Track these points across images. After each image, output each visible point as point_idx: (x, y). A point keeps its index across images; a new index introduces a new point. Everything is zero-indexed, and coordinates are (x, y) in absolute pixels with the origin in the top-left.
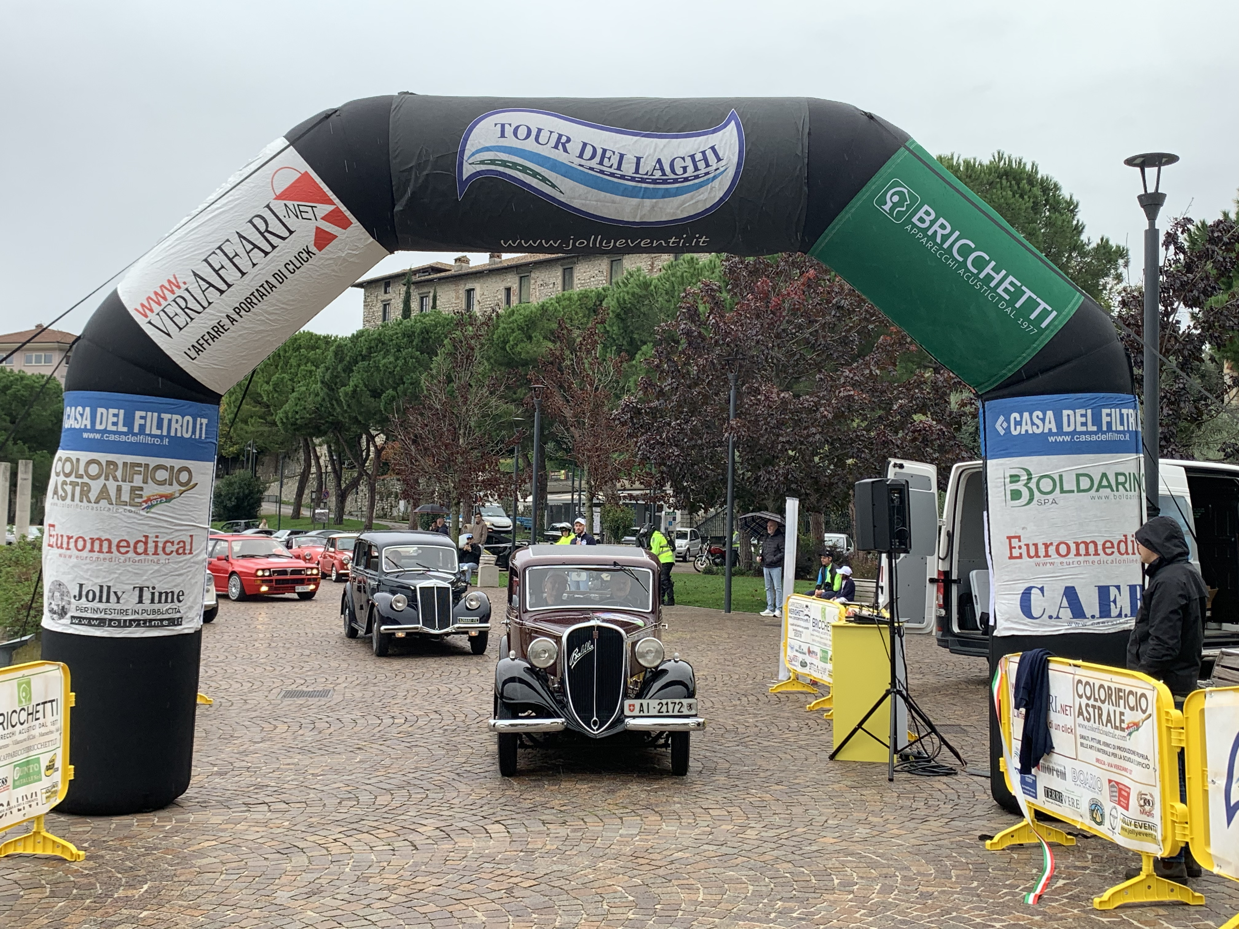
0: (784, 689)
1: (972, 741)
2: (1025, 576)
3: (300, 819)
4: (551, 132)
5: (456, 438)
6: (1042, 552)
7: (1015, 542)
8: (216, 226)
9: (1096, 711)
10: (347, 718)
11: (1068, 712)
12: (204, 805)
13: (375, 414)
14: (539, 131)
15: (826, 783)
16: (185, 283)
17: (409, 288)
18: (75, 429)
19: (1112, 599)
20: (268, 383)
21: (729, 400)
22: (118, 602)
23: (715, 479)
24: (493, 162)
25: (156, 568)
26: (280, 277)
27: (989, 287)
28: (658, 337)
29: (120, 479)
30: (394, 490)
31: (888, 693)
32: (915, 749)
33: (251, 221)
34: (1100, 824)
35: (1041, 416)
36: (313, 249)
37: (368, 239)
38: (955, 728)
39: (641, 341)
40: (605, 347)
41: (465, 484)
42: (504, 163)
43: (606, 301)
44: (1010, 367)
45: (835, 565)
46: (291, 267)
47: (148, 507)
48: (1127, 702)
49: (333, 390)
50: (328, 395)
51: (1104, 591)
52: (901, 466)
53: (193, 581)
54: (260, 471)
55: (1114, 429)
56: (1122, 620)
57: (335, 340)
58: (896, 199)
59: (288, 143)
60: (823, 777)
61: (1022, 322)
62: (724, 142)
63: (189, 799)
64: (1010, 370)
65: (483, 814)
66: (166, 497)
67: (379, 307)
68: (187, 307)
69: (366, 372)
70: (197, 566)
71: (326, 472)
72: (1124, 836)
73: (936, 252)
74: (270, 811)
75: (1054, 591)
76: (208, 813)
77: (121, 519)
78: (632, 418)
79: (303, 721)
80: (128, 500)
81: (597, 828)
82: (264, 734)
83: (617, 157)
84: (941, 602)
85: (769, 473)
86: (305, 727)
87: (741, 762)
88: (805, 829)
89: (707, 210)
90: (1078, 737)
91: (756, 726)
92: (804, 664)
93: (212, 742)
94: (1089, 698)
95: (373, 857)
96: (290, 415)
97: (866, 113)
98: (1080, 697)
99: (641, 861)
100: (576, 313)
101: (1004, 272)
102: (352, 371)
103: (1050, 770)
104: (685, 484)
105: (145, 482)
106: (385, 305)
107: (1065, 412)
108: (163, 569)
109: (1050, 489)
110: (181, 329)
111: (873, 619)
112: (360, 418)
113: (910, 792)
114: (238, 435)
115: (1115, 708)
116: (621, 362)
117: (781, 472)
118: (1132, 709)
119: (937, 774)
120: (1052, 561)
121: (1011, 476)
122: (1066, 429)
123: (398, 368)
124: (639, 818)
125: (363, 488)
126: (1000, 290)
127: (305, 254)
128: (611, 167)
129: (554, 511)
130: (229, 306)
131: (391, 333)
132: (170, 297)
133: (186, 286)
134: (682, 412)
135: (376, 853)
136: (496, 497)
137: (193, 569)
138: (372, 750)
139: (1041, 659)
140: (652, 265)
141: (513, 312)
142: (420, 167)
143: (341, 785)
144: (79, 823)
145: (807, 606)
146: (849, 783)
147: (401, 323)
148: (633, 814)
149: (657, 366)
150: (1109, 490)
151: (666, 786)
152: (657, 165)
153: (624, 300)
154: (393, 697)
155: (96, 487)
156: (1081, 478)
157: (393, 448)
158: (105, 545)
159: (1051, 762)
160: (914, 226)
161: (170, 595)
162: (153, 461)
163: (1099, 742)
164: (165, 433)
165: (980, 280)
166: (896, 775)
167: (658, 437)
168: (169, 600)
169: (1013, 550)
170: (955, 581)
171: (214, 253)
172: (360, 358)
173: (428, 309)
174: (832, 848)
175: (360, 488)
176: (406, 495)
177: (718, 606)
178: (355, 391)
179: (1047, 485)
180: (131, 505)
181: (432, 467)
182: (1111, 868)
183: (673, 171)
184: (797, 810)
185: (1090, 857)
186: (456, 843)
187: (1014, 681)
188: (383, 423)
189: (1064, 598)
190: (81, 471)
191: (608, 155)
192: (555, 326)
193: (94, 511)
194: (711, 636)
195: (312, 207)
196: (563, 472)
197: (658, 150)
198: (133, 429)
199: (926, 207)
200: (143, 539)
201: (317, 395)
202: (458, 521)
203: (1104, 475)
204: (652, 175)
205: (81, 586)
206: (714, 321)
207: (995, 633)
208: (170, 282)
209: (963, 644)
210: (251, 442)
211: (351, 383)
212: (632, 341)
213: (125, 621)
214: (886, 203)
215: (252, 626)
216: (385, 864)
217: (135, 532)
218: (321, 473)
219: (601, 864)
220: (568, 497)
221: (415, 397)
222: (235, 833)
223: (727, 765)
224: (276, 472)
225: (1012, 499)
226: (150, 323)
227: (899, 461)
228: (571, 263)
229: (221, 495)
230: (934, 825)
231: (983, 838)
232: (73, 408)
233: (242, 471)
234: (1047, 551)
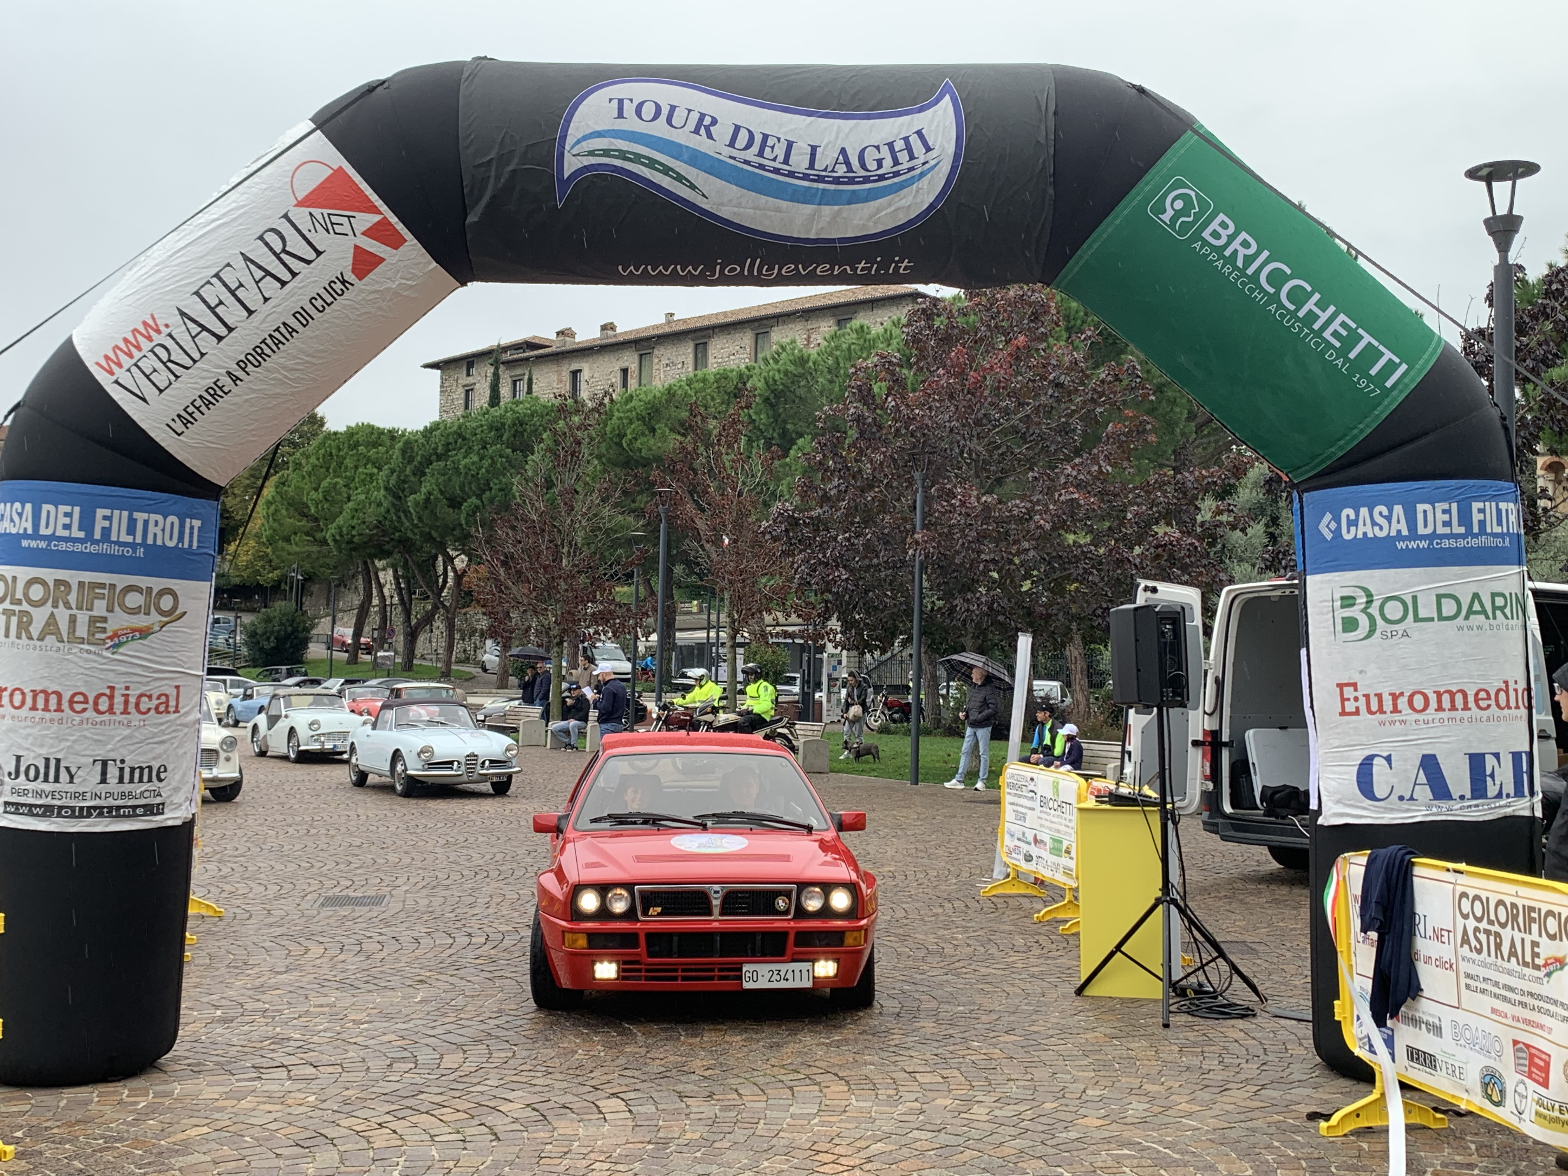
0: (1000, 891)
1: (1266, 965)
2: (1364, 740)
3: (332, 1091)
4: (689, 111)
5: (557, 558)
6: (1388, 705)
7: (1349, 692)
8: (212, 245)
9: (1492, 938)
10: (406, 937)
11: (1445, 939)
12: (197, 1070)
13: (454, 529)
14: (673, 108)
15: (1075, 1031)
16: (167, 326)
17: (497, 369)
18: (10, 534)
19: (1488, 772)
20: (316, 489)
21: (915, 508)
22: (71, 782)
23: (895, 610)
24: (606, 153)
25: (127, 732)
26: (302, 316)
27: (1312, 330)
28: (821, 425)
29: (74, 606)
30: (479, 627)
31: (1158, 902)
32: (1193, 980)
33: (261, 238)
34: (1498, 1104)
35: (1386, 512)
36: (350, 277)
37: (430, 263)
38: (1240, 946)
39: (797, 433)
40: (750, 441)
41: (569, 617)
42: (622, 155)
43: (750, 381)
44: (1342, 442)
45: (1057, 723)
46: (319, 303)
47: (114, 646)
48: (1543, 927)
49: (400, 498)
50: (393, 505)
51: (1476, 761)
52: (1154, 590)
53: (181, 751)
54: (307, 603)
55: (1489, 530)
56: (1502, 802)
57: (403, 435)
58: (1179, 205)
59: (313, 126)
60: (1071, 1022)
61: (1359, 379)
62: (935, 124)
63: (175, 1060)
64: (1341, 448)
65: (593, 1083)
66: (140, 631)
67: (460, 393)
68: (170, 361)
69: (443, 475)
70: (186, 730)
71: (392, 605)
72: (1541, 1126)
73: (1237, 280)
74: (290, 1078)
75: (1406, 760)
76: (201, 1081)
77: (75, 663)
78: (787, 531)
79: (346, 941)
80: (86, 636)
81: (758, 1105)
82: (290, 960)
83: (783, 146)
84: (1208, 771)
85: (968, 601)
86: (349, 950)
87: (953, 998)
88: (1055, 1105)
89: (911, 222)
90: (1462, 976)
91: (969, 945)
92: (1028, 858)
93: (217, 973)
94: (1479, 920)
95: (434, 1153)
96: (344, 529)
97: (1134, 86)
98: (1465, 917)
99: (822, 1157)
100: (713, 399)
101: (1332, 309)
102: (424, 474)
103: (1415, 1022)
104: (857, 617)
105: (110, 610)
106: (467, 391)
107: (1420, 507)
108: (136, 734)
109: (1399, 615)
110: (161, 391)
111: (1136, 800)
112: (434, 534)
113: (1195, 1044)
114: (278, 557)
115: (1523, 935)
116: (773, 459)
117: (983, 600)
118: (1552, 937)
119: (1228, 1016)
120: (1404, 718)
121: (1342, 598)
122: (1421, 530)
123: (483, 470)
124: (817, 1088)
125: (439, 624)
126: (1327, 334)
127: (339, 283)
128: (774, 160)
129: (685, 653)
130: (229, 358)
131: (474, 425)
132: (146, 345)
133: (168, 331)
134: (853, 523)
135: (438, 1145)
136: (610, 634)
137: (181, 734)
138: (439, 984)
139: (1402, 860)
140: (808, 339)
141: (631, 397)
142: (503, 159)
143: (393, 1037)
144: (14, 1099)
145: (1032, 779)
146: (1109, 1031)
147: (487, 412)
148: (808, 1081)
149: (820, 463)
150: (1483, 617)
151: (851, 1037)
152: (841, 157)
153: (775, 381)
154: (472, 905)
155: (40, 616)
156: (1443, 600)
157: (477, 571)
158: (53, 700)
159: (1416, 1010)
160: (1205, 243)
161: (146, 771)
162: (122, 580)
163: (1496, 984)
164: (139, 540)
165: (1298, 319)
166: (1173, 1019)
167: (820, 556)
168: (146, 778)
169: (1346, 703)
170: (1226, 744)
171: (208, 282)
172: (434, 458)
173: (522, 395)
174: (1098, 1135)
175: (435, 624)
176: (492, 633)
177: (902, 776)
178: (427, 500)
179: (1394, 610)
180: (89, 643)
181: (527, 596)
182: (1508, 1165)
183: (863, 166)
184: (1040, 1074)
185: (1473, 1147)
186: (555, 1129)
187: (1358, 892)
188: (464, 541)
189: (1421, 771)
190: (19, 595)
191: (770, 142)
192: (685, 415)
193: (37, 651)
194: (894, 817)
195: (349, 217)
196: (695, 602)
197: (841, 136)
198: (93, 535)
199: (1221, 217)
200: (108, 692)
201: (379, 505)
202: (561, 667)
203: (1476, 596)
204: (833, 171)
205: (18, 758)
206: (893, 403)
207: (1320, 821)
208: (145, 324)
209: (1236, 828)
210: (295, 566)
211: (423, 490)
212: (784, 434)
213: (81, 808)
214: (1165, 211)
215: (286, 807)
216: (451, 1164)
217: (96, 680)
218: (386, 605)
219: (766, 1164)
220: (703, 634)
221: (506, 507)
222: (236, 1115)
223: (934, 1004)
224: (328, 605)
225: (1345, 630)
226: (117, 382)
227: (1151, 584)
228: (704, 337)
229: (256, 634)
230: (1239, 1095)
231: (1314, 1116)
232: (9, 505)
233: (283, 603)
234: (1395, 705)
